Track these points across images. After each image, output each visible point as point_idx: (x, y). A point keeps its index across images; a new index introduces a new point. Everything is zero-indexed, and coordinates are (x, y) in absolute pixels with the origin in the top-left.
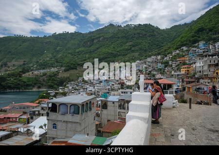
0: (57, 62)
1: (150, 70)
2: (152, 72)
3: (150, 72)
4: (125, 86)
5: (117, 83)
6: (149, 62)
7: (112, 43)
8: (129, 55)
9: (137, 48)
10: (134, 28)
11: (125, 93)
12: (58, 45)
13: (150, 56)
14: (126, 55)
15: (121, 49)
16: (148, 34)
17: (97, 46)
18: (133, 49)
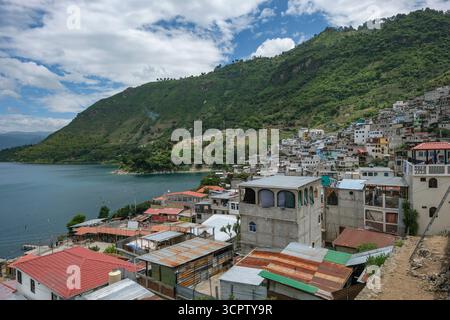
0: (226, 119)
1: (433, 121)
2: (440, 126)
3: (435, 125)
4: (368, 160)
5: (351, 153)
6: (428, 102)
7: (334, 69)
8: (373, 92)
9: (394, 72)
10: (385, 27)
11: (370, 174)
12: (225, 87)
13: (431, 88)
14: (368, 91)
15: (356, 78)
16: (424, 36)
17: (301, 79)
18: (384, 76)
